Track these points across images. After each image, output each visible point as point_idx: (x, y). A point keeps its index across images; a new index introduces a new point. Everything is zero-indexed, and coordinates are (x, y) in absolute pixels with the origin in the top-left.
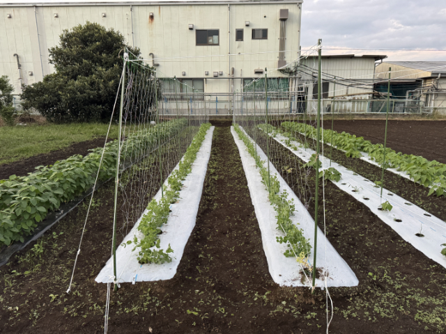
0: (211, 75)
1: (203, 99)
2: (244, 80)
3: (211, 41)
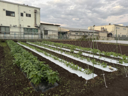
0: (12, 26)
1: (9, 33)
2: (24, 28)
3: (12, 15)
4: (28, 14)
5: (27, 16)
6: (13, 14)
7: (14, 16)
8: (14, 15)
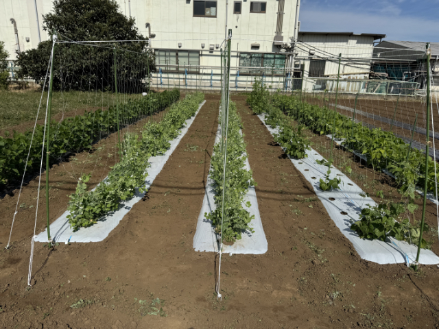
0: (207, 48)
1: (198, 73)
2: (241, 54)
3: (208, 13)
4: (257, 3)
5: (252, 10)
6: (213, 9)
7: (215, 17)
8: (213, 14)
